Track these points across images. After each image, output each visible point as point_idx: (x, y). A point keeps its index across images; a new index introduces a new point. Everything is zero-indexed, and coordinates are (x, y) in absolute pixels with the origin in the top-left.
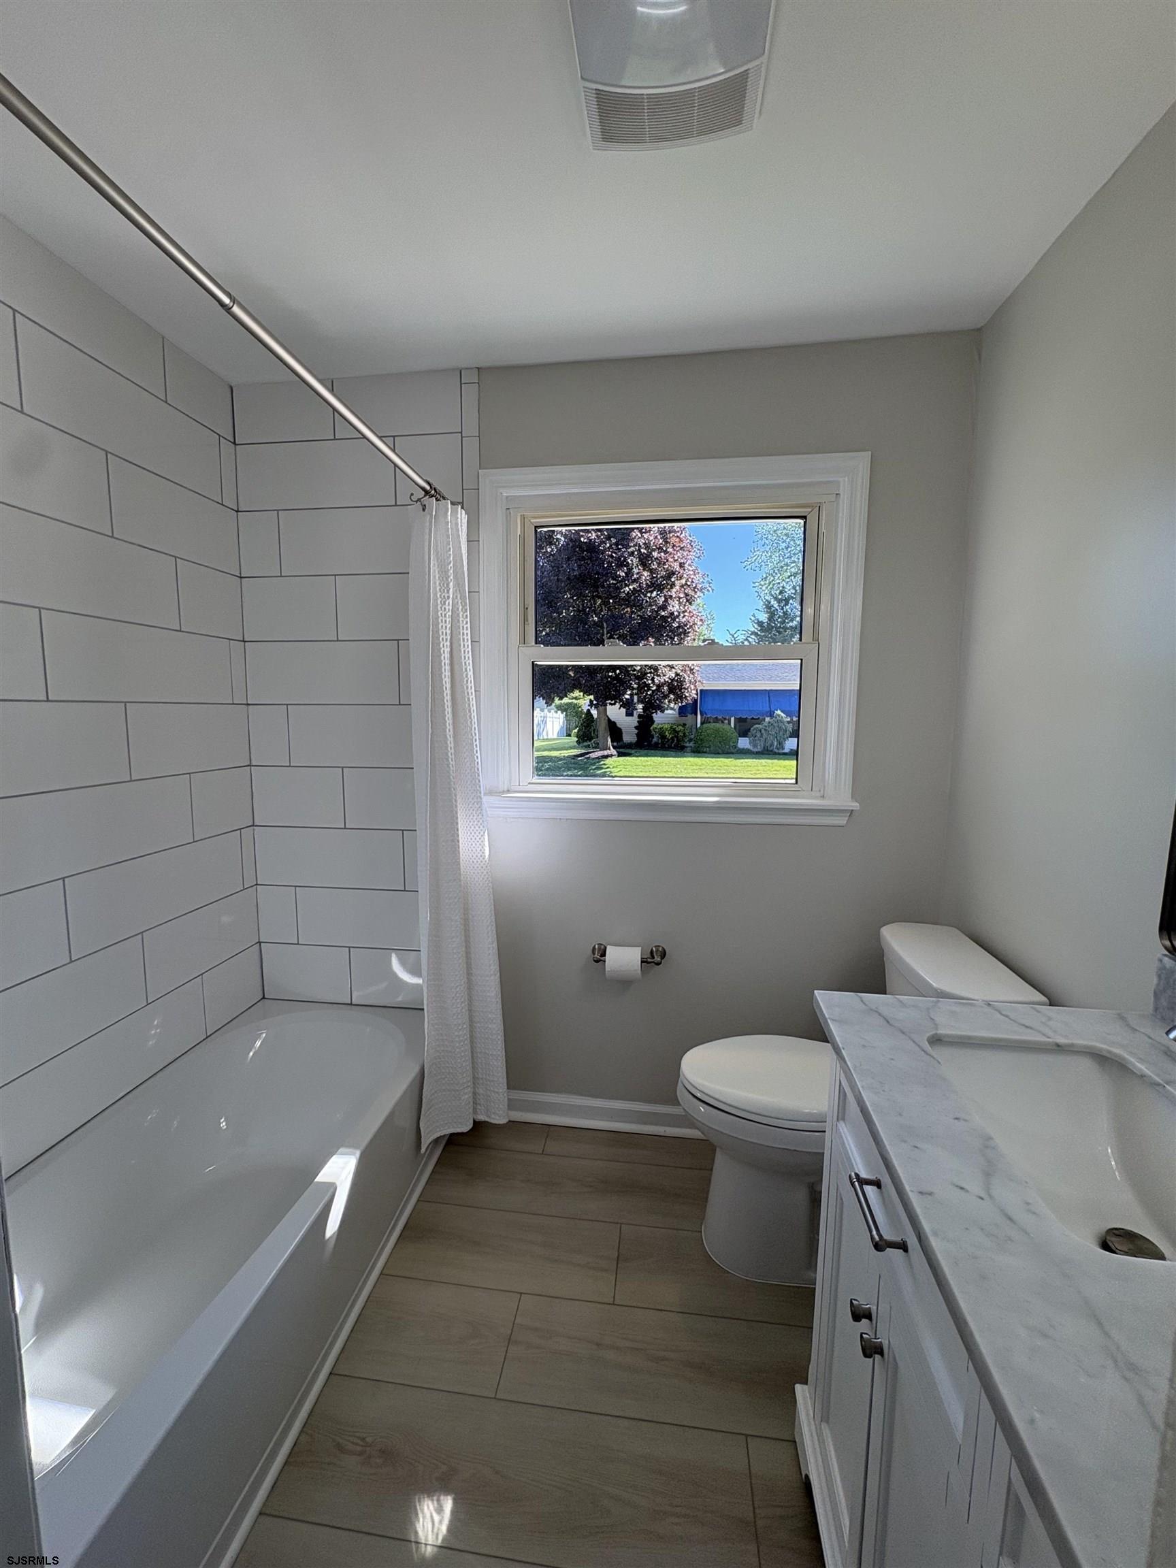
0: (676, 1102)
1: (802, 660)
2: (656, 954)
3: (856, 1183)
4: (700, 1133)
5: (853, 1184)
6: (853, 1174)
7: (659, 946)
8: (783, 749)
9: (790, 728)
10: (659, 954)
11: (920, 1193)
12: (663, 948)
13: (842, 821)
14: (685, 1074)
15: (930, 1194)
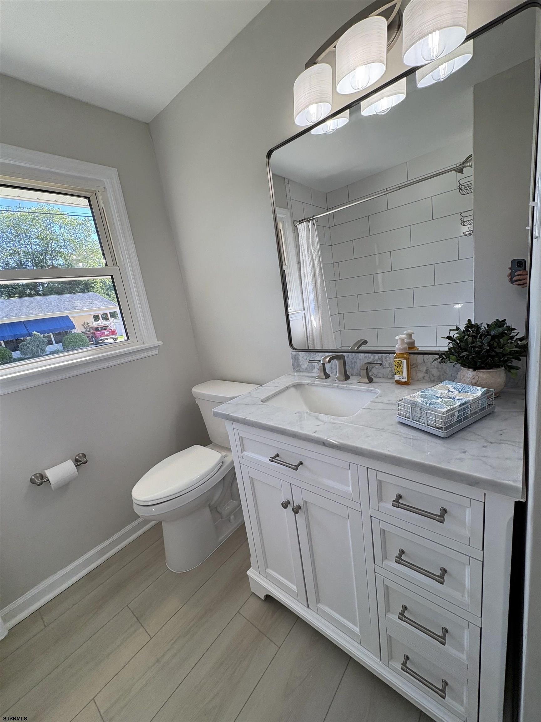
0: (137, 517)
1: (112, 276)
2: (81, 458)
3: (274, 460)
4: (155, 522)
5: (273, 461)
6: (270, 458)
7: (79, 454)
8: (45, 352)
9: (46, 340)
10: (82, 458)
11: (314, 433)
12: (82, 453)
13: (156, 352)
14: (136, 498)
15: (316, 431)
